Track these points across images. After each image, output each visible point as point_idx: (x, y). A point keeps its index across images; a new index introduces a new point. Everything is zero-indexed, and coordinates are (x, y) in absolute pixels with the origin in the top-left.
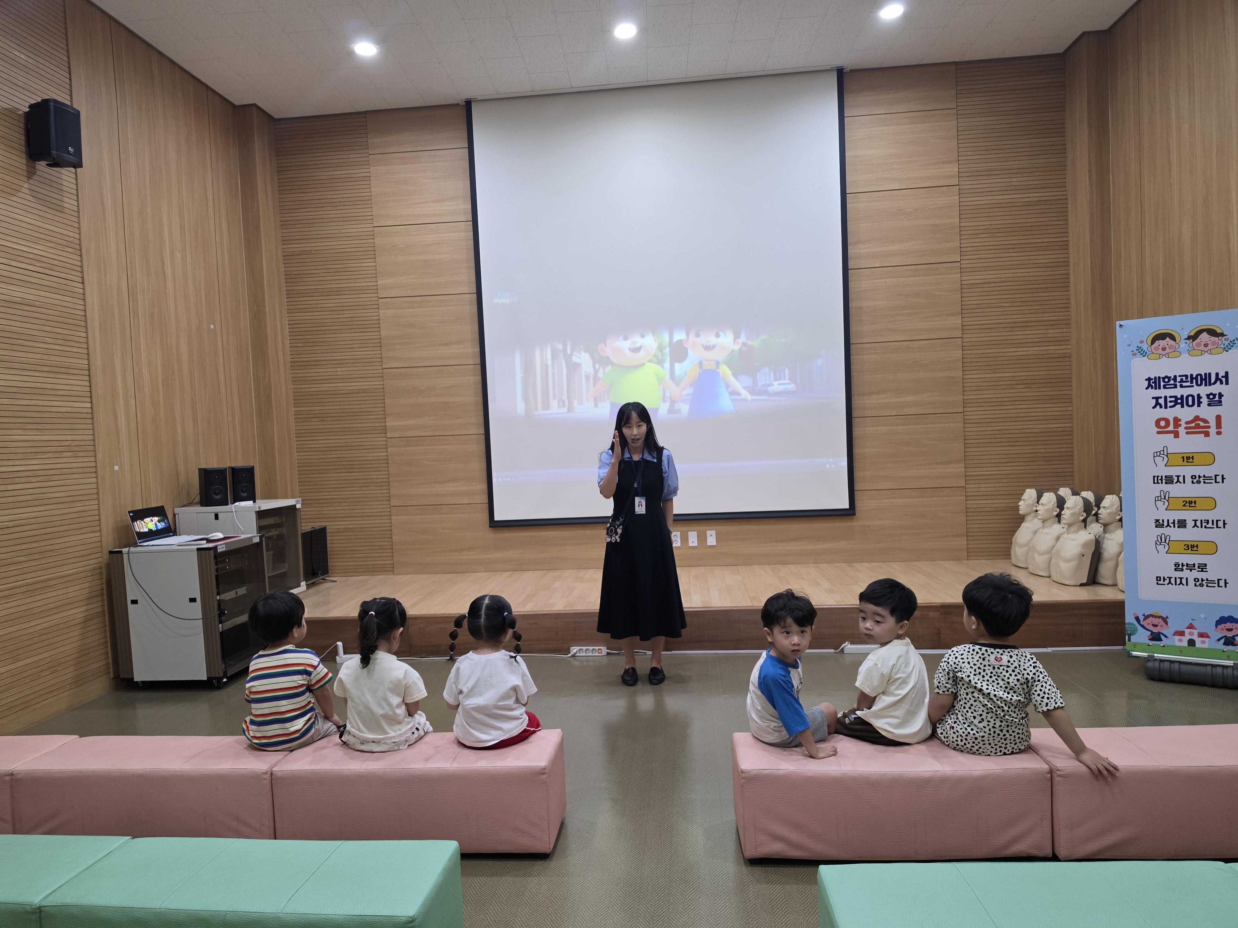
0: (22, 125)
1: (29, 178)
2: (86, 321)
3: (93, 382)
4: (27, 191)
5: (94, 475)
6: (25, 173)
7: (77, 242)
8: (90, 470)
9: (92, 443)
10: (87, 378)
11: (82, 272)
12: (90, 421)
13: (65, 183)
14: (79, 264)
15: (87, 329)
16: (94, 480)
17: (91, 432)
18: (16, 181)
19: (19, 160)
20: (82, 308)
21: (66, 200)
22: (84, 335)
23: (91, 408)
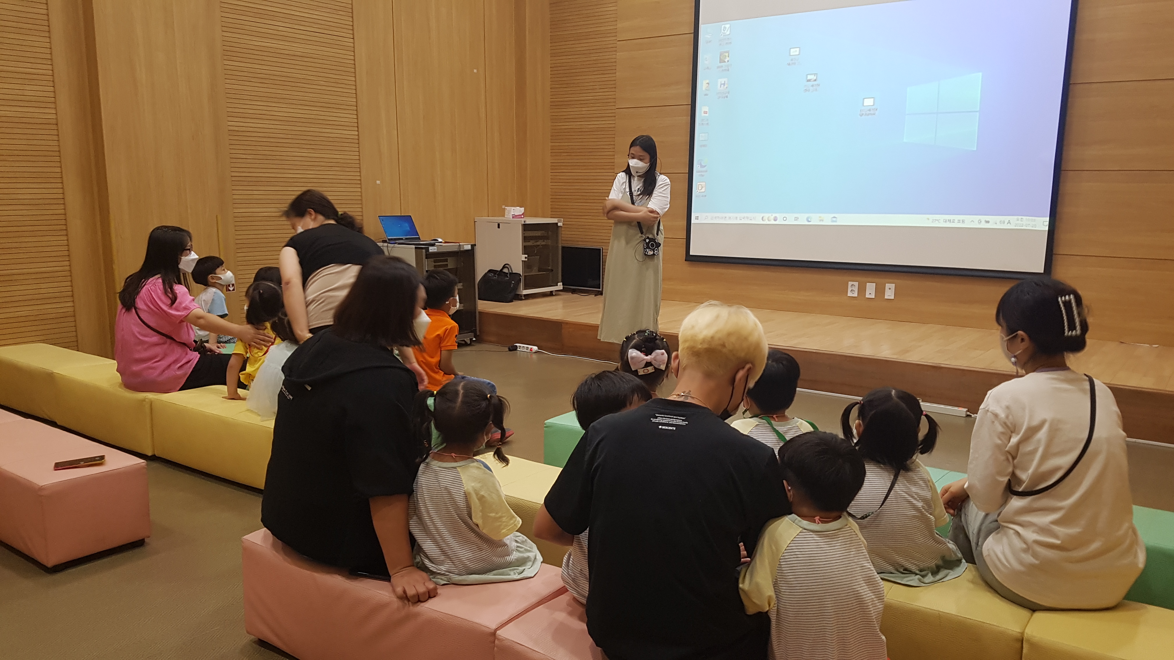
2: (355, 68)
3: (359, 116)
5: (359, 186)
7: (350, 6)
8: (355, 182)
9: (358, 162)
10: (355, 112)
11: (353, 30)
12: (357, 145)
14: (351, 23)
15: (355, 75)
16: (359, 190)
17: (357, 153)
20: (352, 58)
22: (353, 79)
23: (358, 135)
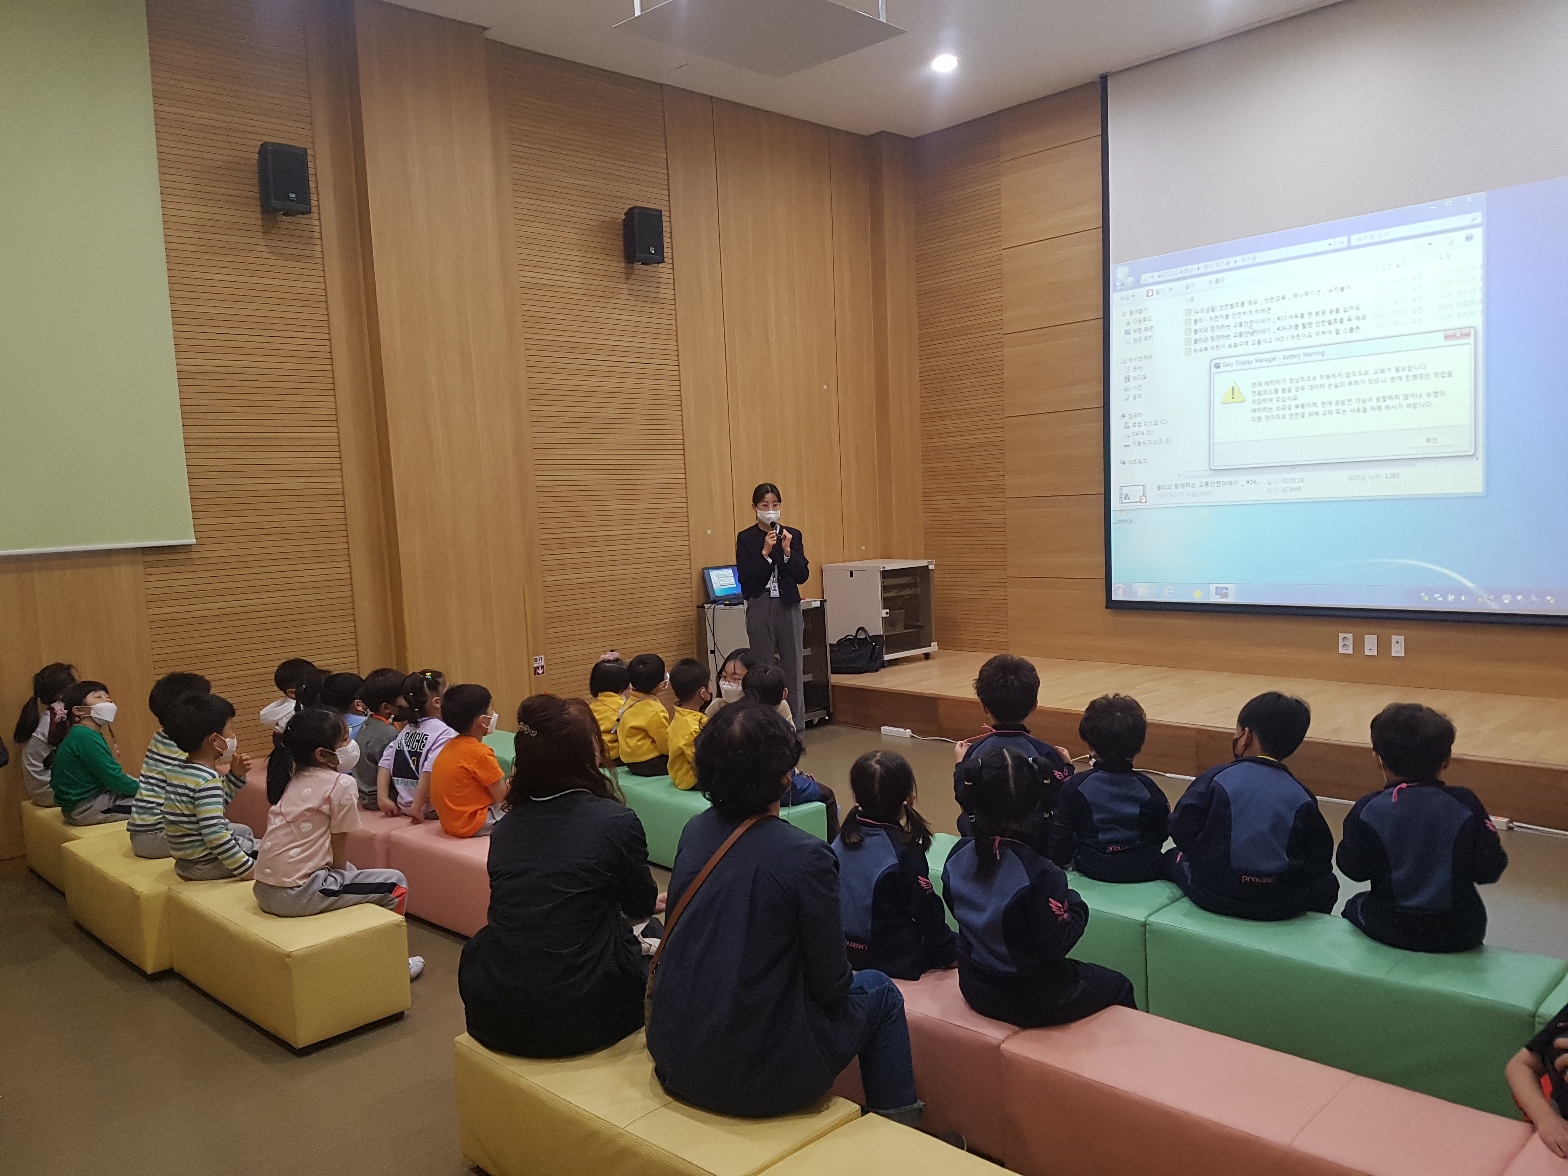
0: (621, 232)
1: (627, 279)
3: (686, 454)
4: (626, 292)
5: (686, 538)
6: (624, 276)
7: (674, 328)
8: (683, 533)
9: (685, 510)
11: (678, 356)
12: (684, 490)
13: (662, 275)
14: (675, 347)
15: (682, 408)
16: (687, 543)
17: (684, 500)
18: (614, 285)
19: (619, 266)
20: (678, 389)
21: (662, 291)
23: (685, 478)
